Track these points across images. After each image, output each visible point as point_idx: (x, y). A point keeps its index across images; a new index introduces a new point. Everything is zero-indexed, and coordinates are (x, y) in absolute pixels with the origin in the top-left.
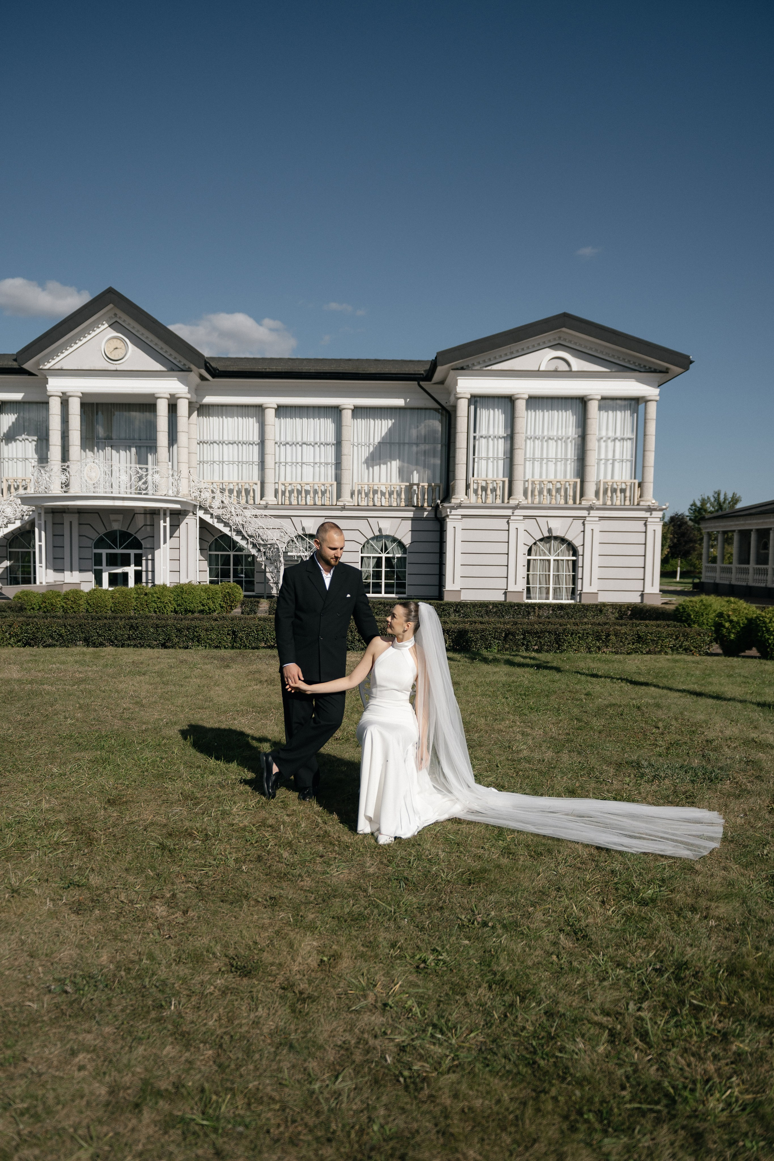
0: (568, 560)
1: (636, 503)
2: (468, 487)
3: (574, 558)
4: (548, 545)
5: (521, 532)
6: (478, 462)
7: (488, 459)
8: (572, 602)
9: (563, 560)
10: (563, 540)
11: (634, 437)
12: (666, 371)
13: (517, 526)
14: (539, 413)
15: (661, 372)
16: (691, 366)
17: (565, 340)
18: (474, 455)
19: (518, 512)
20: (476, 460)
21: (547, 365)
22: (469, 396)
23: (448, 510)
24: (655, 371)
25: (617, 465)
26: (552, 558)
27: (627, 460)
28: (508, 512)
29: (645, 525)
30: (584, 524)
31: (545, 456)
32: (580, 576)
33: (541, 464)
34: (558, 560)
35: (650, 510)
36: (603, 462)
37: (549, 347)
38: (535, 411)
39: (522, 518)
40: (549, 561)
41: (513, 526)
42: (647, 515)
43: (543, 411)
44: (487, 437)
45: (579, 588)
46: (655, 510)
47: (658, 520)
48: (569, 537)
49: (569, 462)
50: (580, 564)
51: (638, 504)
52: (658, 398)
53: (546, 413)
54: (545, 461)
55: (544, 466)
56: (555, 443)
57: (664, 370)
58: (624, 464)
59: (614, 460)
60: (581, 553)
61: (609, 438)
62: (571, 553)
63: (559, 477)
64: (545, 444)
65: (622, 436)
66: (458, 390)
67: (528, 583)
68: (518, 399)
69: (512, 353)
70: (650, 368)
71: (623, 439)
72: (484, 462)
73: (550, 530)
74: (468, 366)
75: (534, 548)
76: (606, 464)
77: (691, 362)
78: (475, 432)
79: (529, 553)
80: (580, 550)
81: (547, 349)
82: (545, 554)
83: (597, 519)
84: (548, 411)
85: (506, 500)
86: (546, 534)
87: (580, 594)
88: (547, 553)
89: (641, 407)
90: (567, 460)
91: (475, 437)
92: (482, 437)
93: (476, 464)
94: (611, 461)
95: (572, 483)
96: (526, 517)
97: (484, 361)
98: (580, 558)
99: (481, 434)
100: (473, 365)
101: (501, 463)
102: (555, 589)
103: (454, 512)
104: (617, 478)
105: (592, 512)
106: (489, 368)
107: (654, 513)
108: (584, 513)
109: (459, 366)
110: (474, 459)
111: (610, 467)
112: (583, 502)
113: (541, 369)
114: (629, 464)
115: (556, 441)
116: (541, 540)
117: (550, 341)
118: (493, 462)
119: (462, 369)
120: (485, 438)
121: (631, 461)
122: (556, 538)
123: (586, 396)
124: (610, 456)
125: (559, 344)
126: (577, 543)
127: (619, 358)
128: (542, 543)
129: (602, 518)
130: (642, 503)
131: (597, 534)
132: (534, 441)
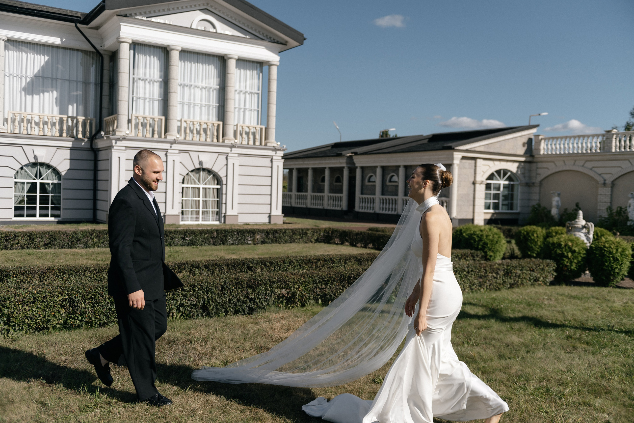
0: (213, 189)
1: (263, 144)
2: (129, 121)
3: (219, 187)
4: (197, 175)
5: (177, 164)
6: (136, 101)
7: (145, 99)
8: (217, 223)
9: (210, 188)
10: (209, 171)
11: (260, 92)
12: (284, 43)
13: (174, 158)
14: (188, 64)
15: (281, 43)
16: (305, 41)
17: (212, 6)
18: (133, 94)
19: (175, 146)
20: (135, 99)
21: (197, 26)
22: (131, 42)
23: (114, 142)
24: (277, 43)
25: (247, 113)
26: (201, 186)
27: (255, 110)
28: (167, 146)
29: (272, 161)
30: (227, 159)
31: (192, 101)
32: (224, 201)
33: (189, 107)
34: (205, 188)
35: (275, 150)
36: (237, 110)
37: (199, 10)
38: (184, 62)
39: (177, 152)
40: (199, 189)
41: (170, 158)
42: (273, 153)
43: (191, 62)
44: (144, 80)
45: (224, 211)
46: (279, 150)
47: (280, 158)
48: (215, 169)
49: (211, 108)
50: (224, 192)
51: (266, 145)
52: (278, 64)
53: (193, 65)
54: (192, 105)
55: (192, 109)
56: (200, 91)
57: (284, 42)
58: (252, 113)
59: (245, 109)
60: (224, 182)
61: (241, 91)
62: (216, 182)
63: (204, 119)
64: (192, 90)
65: (251, 91)
66: (122, 35)
67: (182, 208)
68: (173, 49)
69: (169, 10)
70: (274, 39)
71: (251, 93)
72: (141, 102)
73: (201, 163)
74: (131, 15)
75: (186, 178)
76: (239, 111)
77: (305, 39)
78: (134, 74)
79: (183, 183)
80: (224, 180)
81: (198, 12)
82: (195, 183)
83: (237, 155)
84: (194, 63)
85: (163, 136)
86: (198, 166)
87: (225, 217)
88: (197, 181)
89: (265, 68)
90: (209, 106)
91: (133, 79)
92: (140, 79)
93: (134, 102)
94: (242, 110)
95: (216, 125)
96: (181, 151)
97: (145, 13)
98: (224, 186)
99: (139, 77)
100: (136, 14)
101: (156, 104)
102: (203, 212)
103: (119, 143)
104: (247, 123)
105: (233, 149)
106: (149, 19)
107: (278, 152)
108: (227, 150)
109: (123, 13)
110: (133, 98)
111: (242, 114)
112: (226, 141)
113: (193, 27)
114: (256, 113)
115: (201, 89)
116: (192, 171)
117: (199, 5)
118: (149, 102)
119: (126, 16)
120: (143, 80)
121: (258, 111)
122: (204, 170)
123: (226, 55)
124: (242, 106)
125: (206, 9)
126: (222, 174)
127: (252, 28)
128: (193, 173)
129: (240, 155)
130: (268, 144)
131: (237, 168)
132: (183, 87)
